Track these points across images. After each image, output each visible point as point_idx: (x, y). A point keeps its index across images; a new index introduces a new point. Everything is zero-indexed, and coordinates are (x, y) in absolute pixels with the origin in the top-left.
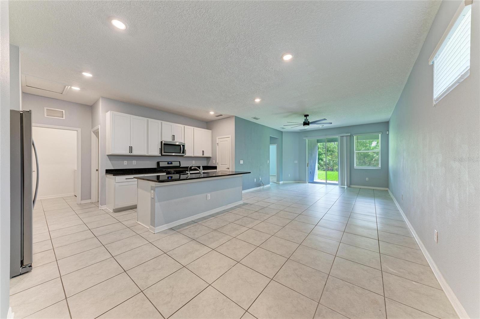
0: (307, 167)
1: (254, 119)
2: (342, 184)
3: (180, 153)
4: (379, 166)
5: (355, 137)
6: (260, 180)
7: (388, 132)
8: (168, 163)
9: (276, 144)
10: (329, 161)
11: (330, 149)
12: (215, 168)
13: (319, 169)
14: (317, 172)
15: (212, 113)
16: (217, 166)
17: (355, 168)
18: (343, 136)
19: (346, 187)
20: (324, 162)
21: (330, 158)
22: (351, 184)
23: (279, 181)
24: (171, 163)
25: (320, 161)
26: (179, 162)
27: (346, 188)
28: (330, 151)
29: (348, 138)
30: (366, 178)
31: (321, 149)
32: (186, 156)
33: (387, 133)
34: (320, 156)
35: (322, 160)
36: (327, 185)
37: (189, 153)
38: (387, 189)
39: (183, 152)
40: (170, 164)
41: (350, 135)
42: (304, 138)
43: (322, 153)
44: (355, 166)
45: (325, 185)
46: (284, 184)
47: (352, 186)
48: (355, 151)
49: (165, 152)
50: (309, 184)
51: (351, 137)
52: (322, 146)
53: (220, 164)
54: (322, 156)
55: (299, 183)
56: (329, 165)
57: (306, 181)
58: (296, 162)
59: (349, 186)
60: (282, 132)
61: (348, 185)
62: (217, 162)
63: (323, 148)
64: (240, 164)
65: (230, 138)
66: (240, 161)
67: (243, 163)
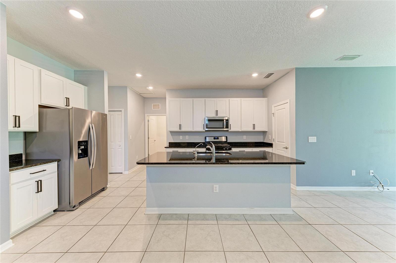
1: (341, 61)
3: (224, 128)
8: (214, 138)
12: (270, 145)
15: (255, 75)
16: (273, 143)
24: (218, 138)
26: (226, 137)
32: (231, 130)
37: (234, 127)
39: (227, 127)
40: (216, 139)
49: (208, 127)
53: (276, 140)
62: (273, 138)
64: (308, 141)
65: (289, 104)
66: (309, 137)
67: (316, 142)
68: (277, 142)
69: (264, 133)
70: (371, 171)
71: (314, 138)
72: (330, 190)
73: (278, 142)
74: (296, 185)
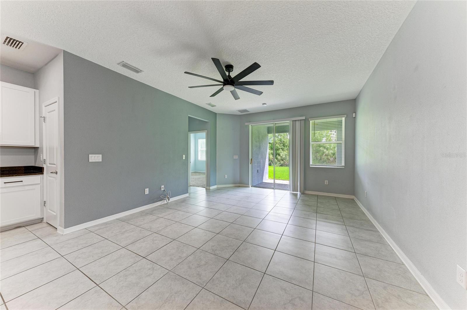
0: (250, 165)
2: (295, 189)
4: (342, 163)
5: (311, 122)
6: (162, 189)
7: (354, 114)
9: (206, 131)
10: (285, 156)
11: (286, 144)
13: (270, 165)
14: (268, 169)
16: (44, 166)
17: (311, 166)
18: (296, 121)
19: (299, 193)
20: (281, 157)
21: (286, 153)
22: (305, 189)
23: (210, 186)
25: (278, 156)
27: (298, 195)
28: (286, 146)
29: (303, 122)
30: (326, 181)
31: (278, 144)
33: (354, 116)
34: (277, 151)
35: (279, 155)
36: (275, 190)
38: (352, 197)
41: (305, 119)
42: (246, 124)
43: (279, 148)
44: (311, 163)
45: (273, 190)
46: (218, 189)
47: (307, 192)
48: (310, 142)
50: (253, 188)
51: (306, 122)
52: (279, 141)
53: (47, 162)
54: (279, 151)
55: (239, 187)
56: (285, 160)
57: (249, 185)
58: (236, 157)
59: (303, 193)
60: (216, 113)
61: (302, 189)
62: (44, 157)
63: (280, 143)
64: (89, 161)
65: (57, 103)
66: (90, 155)
67: (101, 161)
68: (48, 165)
69: (35, 150)
70: (163, 186)
71: (98, 157)
72: (119, 217)
73: (50, 164)
74: (64, 227)
